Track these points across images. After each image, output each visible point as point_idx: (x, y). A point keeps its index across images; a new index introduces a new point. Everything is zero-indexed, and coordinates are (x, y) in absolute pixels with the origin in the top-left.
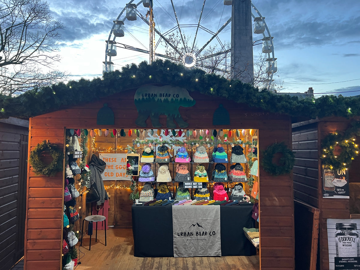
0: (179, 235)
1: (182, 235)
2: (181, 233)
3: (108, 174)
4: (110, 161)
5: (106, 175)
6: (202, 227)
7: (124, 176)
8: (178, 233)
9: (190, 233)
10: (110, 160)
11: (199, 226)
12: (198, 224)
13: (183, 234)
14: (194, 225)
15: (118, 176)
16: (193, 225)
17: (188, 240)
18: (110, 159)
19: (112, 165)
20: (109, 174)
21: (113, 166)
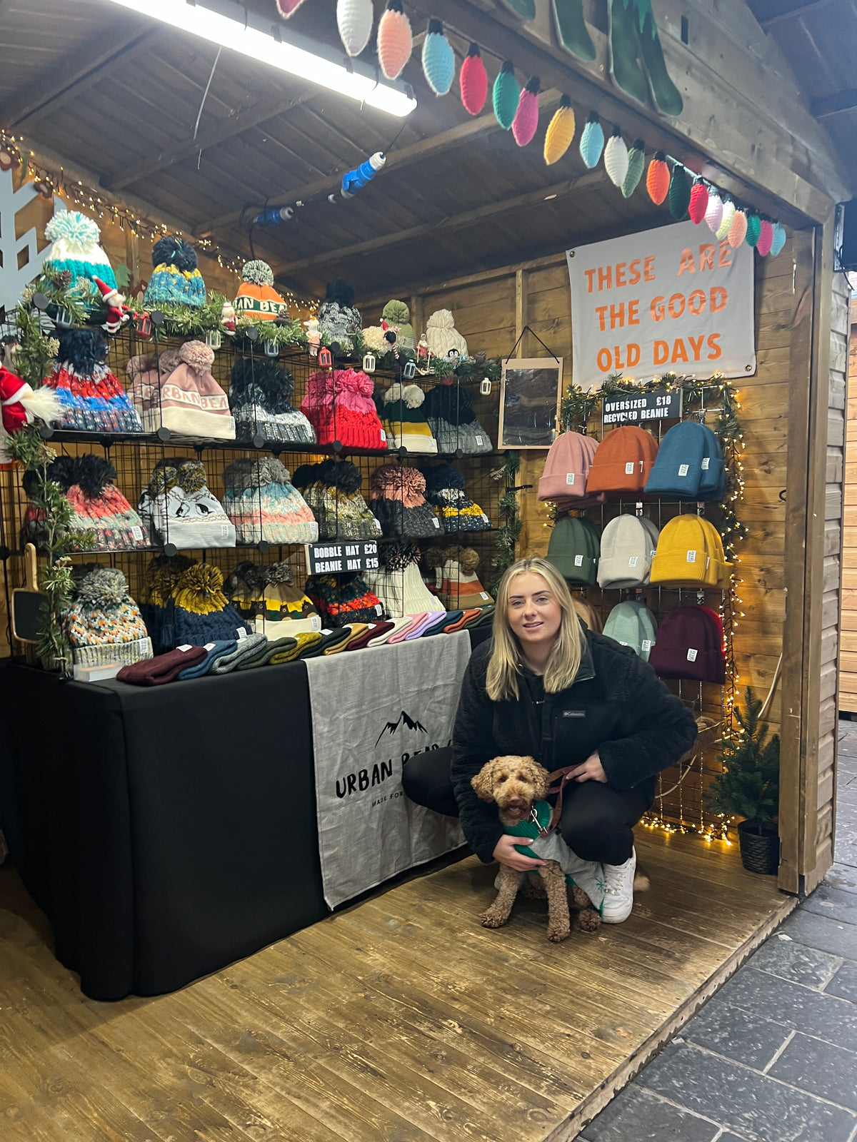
0: (342, 791)
1: (351, 786)
2: (349, 778)
3: (614, 357)
4: (622, 279)
5: (605, 364)
6: (420, 726)
7: (697, 358)
8: (338, 783)
9: (379, 767)
10: (619, 274)
11: (411, 724)
12: (407, 719)
13: (356, 785)
14: (393, 727)
15: (665, 358)
16: (389, 724)
17: (374, 804)
18: (622, 270)
19: (632, 304)
20: (617, 354)
21: (635, 307)
